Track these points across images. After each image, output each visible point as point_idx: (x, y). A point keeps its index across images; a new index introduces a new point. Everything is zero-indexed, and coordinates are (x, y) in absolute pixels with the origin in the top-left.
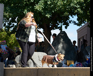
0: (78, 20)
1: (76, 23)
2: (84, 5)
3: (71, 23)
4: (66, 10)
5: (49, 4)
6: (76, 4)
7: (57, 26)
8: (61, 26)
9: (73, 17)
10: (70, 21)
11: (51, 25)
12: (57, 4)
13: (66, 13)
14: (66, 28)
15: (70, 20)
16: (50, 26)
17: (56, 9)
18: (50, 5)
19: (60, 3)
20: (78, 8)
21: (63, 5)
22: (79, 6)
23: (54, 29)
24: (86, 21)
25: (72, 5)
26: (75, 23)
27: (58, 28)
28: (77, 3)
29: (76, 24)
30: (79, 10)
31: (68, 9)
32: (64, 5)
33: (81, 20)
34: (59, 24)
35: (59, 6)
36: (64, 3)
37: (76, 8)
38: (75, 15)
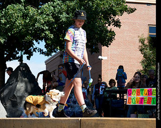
0: (46, 47)
1: (44, 51)
2: (55, 26)
3: (35, 51)
4: (28, 32)
5: (3, 22)
6: (43, 24)
7: (16, 55)
8: (22, 56)
9: (39, 43)
10: (35, 49)
11: (5, 54)
12: (14, 23)
13: (29, 37)
14: (28, 58)
15: (34, 47)
16: (5, 56)
17: (14, 31)
18: (5, 24)
19: (20, 22)
20: (46, 29)
21: (24, 26)
22: (47, 28)
23: (11, 60)
24: (57, 49)
25: (37, 25)
26: (41, 51)
27: (17, 58)
28: (45, 22)
29: (43, 53)
30: (47, 33)
31: (32, 31)
32: (26, 25)
33: (51, 47)
34: (18, 53)
35: (18, 27)
36: (25, 22)
37: (43, 31)
38: (42, 40)
